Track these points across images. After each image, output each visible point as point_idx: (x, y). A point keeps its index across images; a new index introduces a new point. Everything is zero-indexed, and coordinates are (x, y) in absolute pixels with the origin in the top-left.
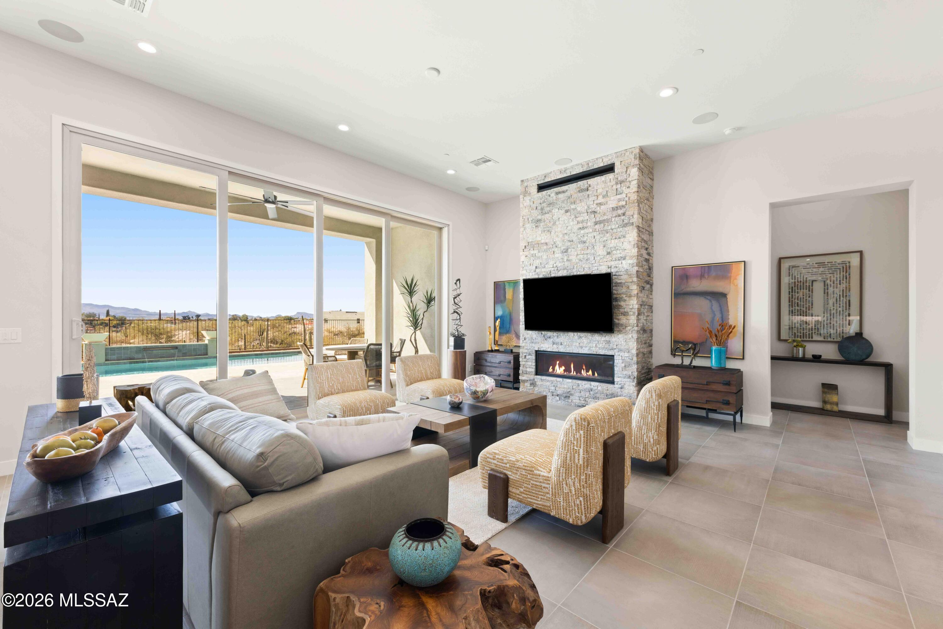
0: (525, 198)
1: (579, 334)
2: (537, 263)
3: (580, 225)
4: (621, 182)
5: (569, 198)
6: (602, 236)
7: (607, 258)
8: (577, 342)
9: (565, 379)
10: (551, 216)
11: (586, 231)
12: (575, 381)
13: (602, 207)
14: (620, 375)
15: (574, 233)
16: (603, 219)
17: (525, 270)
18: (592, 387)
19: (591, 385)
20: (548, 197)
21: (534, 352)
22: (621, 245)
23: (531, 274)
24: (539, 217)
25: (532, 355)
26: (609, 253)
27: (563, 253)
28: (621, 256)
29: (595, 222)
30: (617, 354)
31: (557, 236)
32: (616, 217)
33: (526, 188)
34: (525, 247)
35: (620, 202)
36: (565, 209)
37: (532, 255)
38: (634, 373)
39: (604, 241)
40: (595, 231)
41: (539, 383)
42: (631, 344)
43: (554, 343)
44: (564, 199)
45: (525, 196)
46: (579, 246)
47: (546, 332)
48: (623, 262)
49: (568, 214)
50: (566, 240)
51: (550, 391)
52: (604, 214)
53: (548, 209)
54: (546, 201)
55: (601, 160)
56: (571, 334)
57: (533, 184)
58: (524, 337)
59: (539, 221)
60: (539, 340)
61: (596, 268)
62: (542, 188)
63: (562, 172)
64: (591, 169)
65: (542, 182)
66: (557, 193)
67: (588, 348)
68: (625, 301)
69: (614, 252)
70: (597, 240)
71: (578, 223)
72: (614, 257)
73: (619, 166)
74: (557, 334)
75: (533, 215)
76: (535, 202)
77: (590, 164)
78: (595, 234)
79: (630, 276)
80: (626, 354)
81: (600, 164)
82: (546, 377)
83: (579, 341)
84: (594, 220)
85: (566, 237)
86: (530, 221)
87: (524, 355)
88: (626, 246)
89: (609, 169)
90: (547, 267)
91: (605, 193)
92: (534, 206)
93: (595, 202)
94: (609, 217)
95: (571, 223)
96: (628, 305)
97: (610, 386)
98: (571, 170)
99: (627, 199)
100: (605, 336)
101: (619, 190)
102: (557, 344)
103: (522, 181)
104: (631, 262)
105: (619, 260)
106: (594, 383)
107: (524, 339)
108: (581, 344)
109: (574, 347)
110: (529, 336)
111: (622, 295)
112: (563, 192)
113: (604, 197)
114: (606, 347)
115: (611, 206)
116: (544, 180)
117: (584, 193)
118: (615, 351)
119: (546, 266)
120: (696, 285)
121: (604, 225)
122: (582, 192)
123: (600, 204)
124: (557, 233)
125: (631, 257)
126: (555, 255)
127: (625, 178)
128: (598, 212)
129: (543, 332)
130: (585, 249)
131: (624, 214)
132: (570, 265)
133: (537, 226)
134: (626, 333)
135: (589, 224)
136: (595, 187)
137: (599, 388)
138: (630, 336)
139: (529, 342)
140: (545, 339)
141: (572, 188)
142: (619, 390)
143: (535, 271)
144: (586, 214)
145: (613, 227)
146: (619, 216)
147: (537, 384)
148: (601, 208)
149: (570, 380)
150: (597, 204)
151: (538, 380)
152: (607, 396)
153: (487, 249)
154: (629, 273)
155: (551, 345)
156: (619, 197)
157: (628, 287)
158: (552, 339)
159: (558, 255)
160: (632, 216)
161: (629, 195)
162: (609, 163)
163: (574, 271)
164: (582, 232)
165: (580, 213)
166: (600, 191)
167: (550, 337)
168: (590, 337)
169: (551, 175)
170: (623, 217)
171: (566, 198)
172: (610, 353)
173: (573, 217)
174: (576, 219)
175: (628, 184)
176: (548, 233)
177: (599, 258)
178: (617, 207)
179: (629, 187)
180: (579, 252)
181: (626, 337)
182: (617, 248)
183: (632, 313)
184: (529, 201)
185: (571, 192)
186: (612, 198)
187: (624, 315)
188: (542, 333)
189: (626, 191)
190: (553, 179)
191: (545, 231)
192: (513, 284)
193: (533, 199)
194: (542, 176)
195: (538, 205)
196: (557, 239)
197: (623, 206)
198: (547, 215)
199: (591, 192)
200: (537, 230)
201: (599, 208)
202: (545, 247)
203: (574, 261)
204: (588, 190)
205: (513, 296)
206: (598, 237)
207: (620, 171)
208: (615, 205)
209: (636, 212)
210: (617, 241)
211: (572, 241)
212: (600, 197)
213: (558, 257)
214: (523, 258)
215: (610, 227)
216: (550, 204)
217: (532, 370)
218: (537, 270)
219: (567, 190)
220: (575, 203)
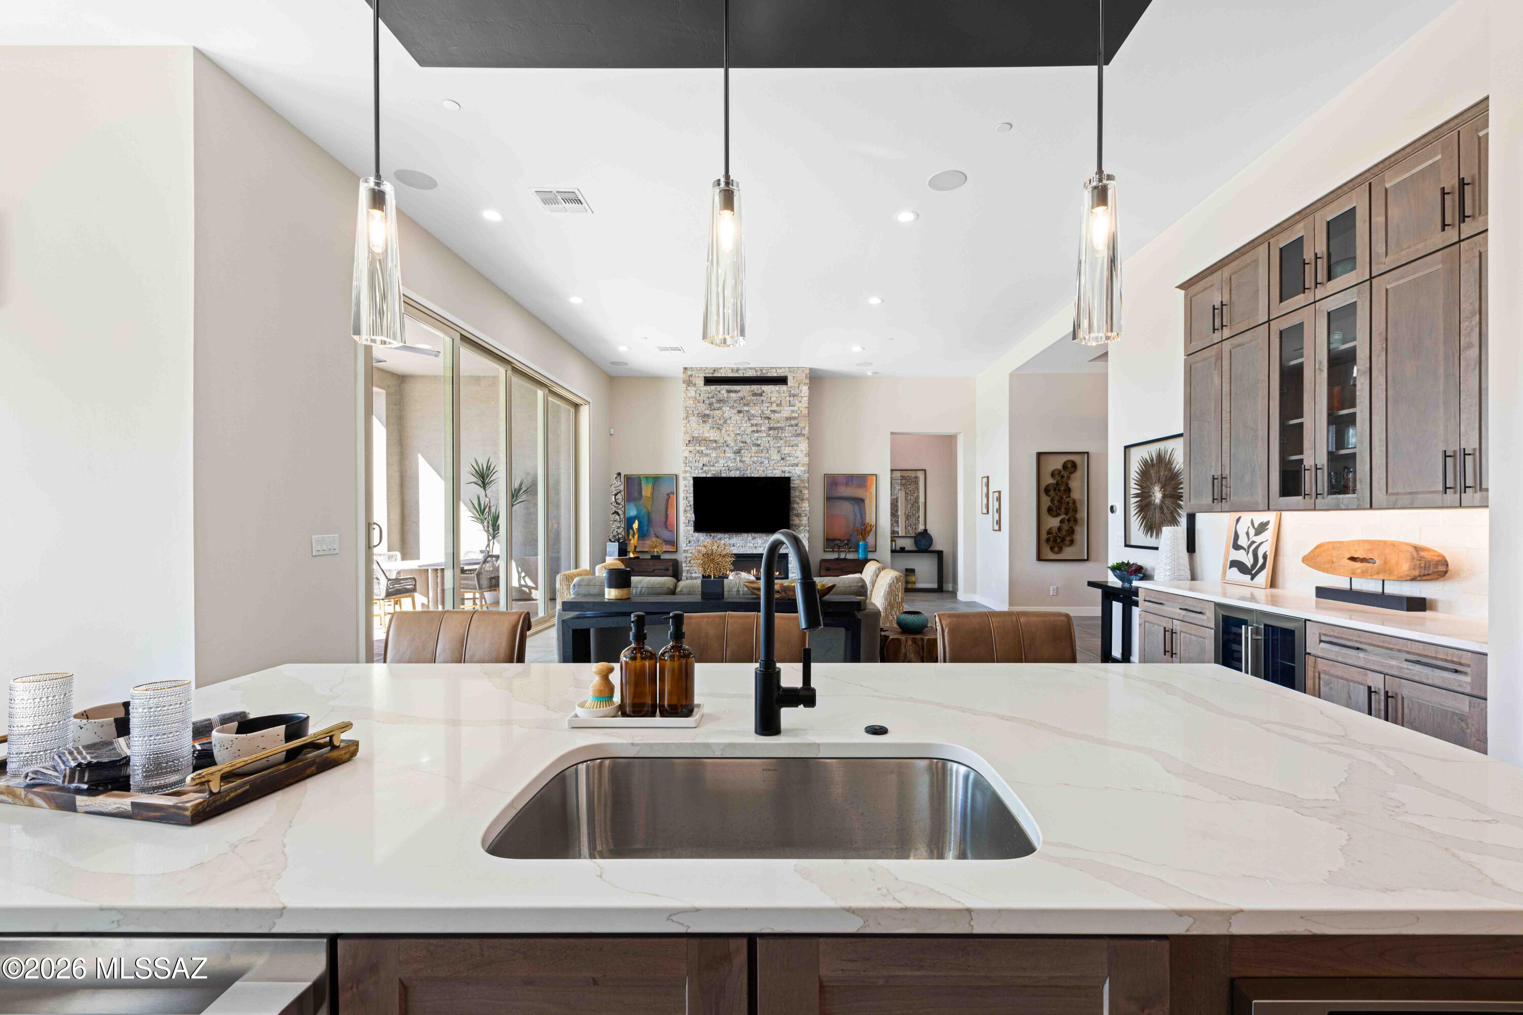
0: (689, 388)
1: (753, 535)
2: (705, 460)
3: (754, 428)
4: (794, 396)
5: (742, 399)
6: (776, 441)
7: (781, 463)
8: (751, 543)
10: (721, 413)
11: (760, 434)
13: (777, 415)
15: (747, 434)
16: (777, 426)
17: (689, 466)
20: (718, 393)
21: (700, 555)
22: (794, 452)
23: (697, 471)
24: (707, 412)
26: (783, 459)
27: (735, 453)
28: (795, 463)
29: (769, 428)
31: (729, 435)
32: (789, 426)
33: (691, 378)
34: (689, 442)
35: (793, 414)
36: (738, 409)
37: (699, 451)
39: (778, 447)
40: (769, 435)
44: (737, 398)
45: (689, 386)
46: (753, 448)
47: (716, 534)
48: (796, 468)
49: (741, 415)
50: (739, 441)
52: (778, 422)
53: (718, 405)
54: (715, 396)
55: (775, 370)
56: (745, 535)
57: (699, 375)
58: (688, 540)
59: (708, 416)
61: (771, 471)
62: (709, 381)
63: (734, 370)
64: (765, 376)
65: (710, 375)
66: (729, 392)
68: (799, 503)
69: (788, 458)
70: (771, 445)
71: (752, 425)
72: (788, 463)
73: (792, 381)
74: (729, 535)
75: (700, 409)
76: (702, 395)
77: (764, 371)
78: (769, 439)
79: (802, 481)
81: (774, 374)
83: (753, 542)
84: (768, 425)
85: (739, 438)
86: (696, 415)
87: (687, 562)
88: (799, 454)
89: (782, 381)
91: (779, 402)
92: (701, 398)
93: (769, 409)
94: (783, 425)
95: (745, 425)
96: (801, 507)
98: (745, 372)
99: (799, 412)
101: (792, 402)
103: (685, 369)
104: (803, 468)
105: (792, 466)
107: (688, 543)
108: (756, 545)
109: (747, 548)
110: (694, 538)
111: (795, 499)
112: (736, 392)
113: (778, 405)
115: (785, 415)
116: (713, 373)
117: (758, 398)
119: (716, 465)
120: (844, 491)
121: (778, 432)
122: (756, 396)
123: (774, 412)
124: (728, 432)
125: (803, 465)
126: (727, 455)
127: (798, 392)
128: (772, 419)
129: (713, 534)
130: (760, 452)
131: (796, 425)
132: (743, 466)
133: (704, 421)
135: (763, 428)
136: (770, 394)
138: (803, 535)
139: (694, 545)
141: (745, 389)
143: (702, 469)
144: (760, 418)
145: (787, 435)
146: (792, 426)
148: (775, 416)
150: (771, 411)
153: (611, 433)
154: (802, 479)
156: (792, 408)
157: (801, 491)
158: (722, 541)
159: (730, 455)
160: (804, 428)
161: (801, 409)
162: (782, 375)
163: (747, 472)
164: (756, 435)
165: (753, 416)
166: (773, 399)
167: (720, 539)
168: (765, 538)
169: (721, 371)
170: (796, 428)
171: (740, 399)
173: (746, 418)
174: (750, 421)
175: (800, 399)
176: (718, 430)
177: (773, 462)
178: (790, 418)
179: (800, 402)
180: (753, 455)
182: (790, 455)
183: (804, 515)
184: (694, 393)
185: (745, 394)
186: (786, 408)
187: (797, 516)
188: (711, 536)
189: (798, 405)
190: (723, 375)
191: (714, 428)
192: (652, 479)
193: (699, 392)
194: (711, 368)
195: (705, 399)
196: (728, 438)
197: (795, 418)
198: (717, 411)
199: (765, 399)
200: (704, 425)
201: (773, 415)
202: (714, 445)
203: (747, 462)
204: (761, 395)
205: (653, 493)
206: (772, 443)
207: (792, 385)
208: (788, 416)
209: (807, 425)
210: (790, 448)
211: (746, 443)
212: (774, 405)
213: (729, 457)
214: (686, 454)
215: (783, 435)
216: (720, 401)
217: (697, 575)
218: (705, 468)
219: (739, 391)
220: (748, 405)
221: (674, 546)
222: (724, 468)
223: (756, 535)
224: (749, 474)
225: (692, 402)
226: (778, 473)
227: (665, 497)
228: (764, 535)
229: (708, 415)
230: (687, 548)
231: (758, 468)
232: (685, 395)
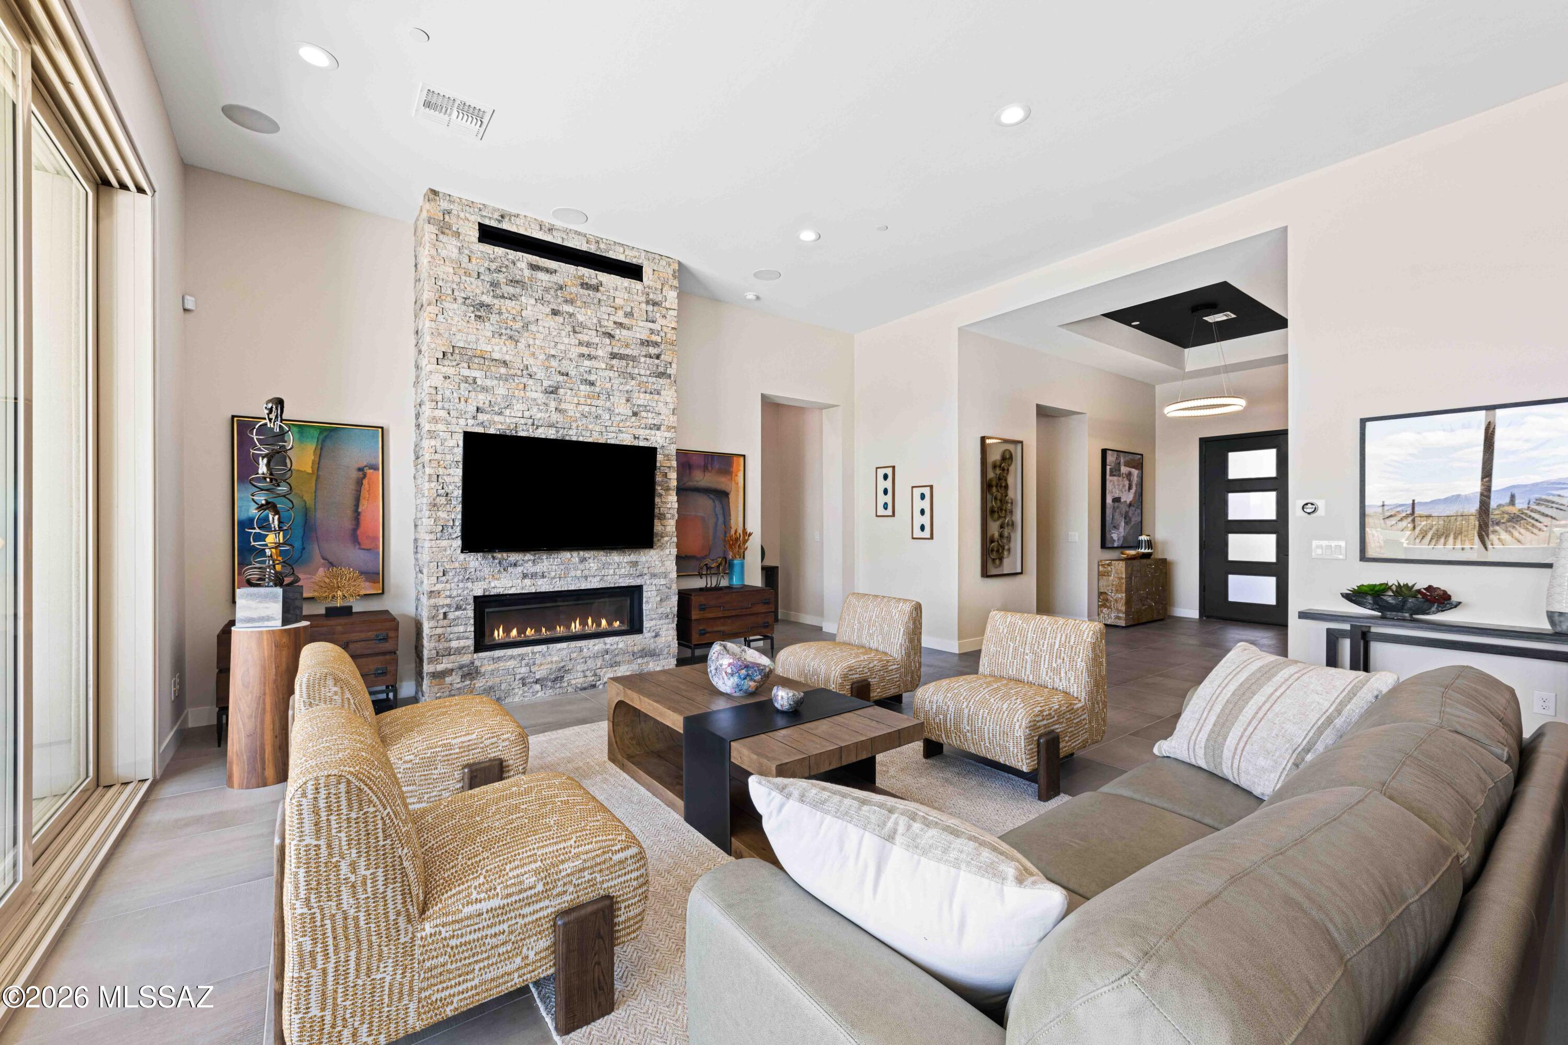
0: (441, 237)
1: (581, 553)
2: (481, 399)
3: (585, 350)
4: (655, 304)
5: (561, 288)
6: (624, 381)
7: (632, 420)
8: (578, 569)
9: (551, 646)
10: (518, 308)
11: (594, 363)
12: (573, 644)
13: (624, 332)
14: (654, 616)
15: (570, 359)
16: (626, 352)
17: (443, 408)
18: (608, 646)
19: (605, 644)
20: (511, 265)
21: (472, 601)
22: (654, 404)
23: (462, 422)
24: (487, 299)
25: (465, 609)
26: (635, 414)
27: (547, 393)
28: (655, 422)
29: (611, 354)
30: (648, 582)
31: (533, 354)
32: (646, 356)
33: (447, 217)
34: (444, 355)
35: (653, 336)
36: (551, 306)
37: (466, 380)
38: (673, 609)
39: (627, 392)
40: (611, 368)
41: (487, 668)
42: (668, 563)
43: (525, 576)
44: (550, 285)
45: (443, 233)
46: (582, 387)
47: (505, 555)
48: (660, 432)
49: (559, 319)
50: (553, 370)
51: (518, 677)
52: (627, 346)
53: (511, 290)
54: (504, 270)
55: (621, 250)
56: (565, 555)
57: (467, 215)
58: (441, 569)
60: (487, 572)
62: (489, 235)
63: (543, 228)
64: (604, 254)
65: (494, 224)
66: (534, 267)
67: (598, 578)
68: (661, 495)
69: (644, 414)
70: (615, 387)
71: (580, 344)
72: (643, 422)
73: (651, 276)
74: (534, 555)
75: (468, 289)
76: (473, 260)
77: (602, 246)
78: (611, 374)
79: (668, 456)
80: (663, 581)
81: (619, 255)
82: (505, 651)
83: (581, 567)
84: (609, 349)
85: (554, 363)
86: (460, 300)
87: (442, 611)
88: (661, 407)
89: (633, 271)
90: (508, 414)
91: (628, 309)
92: (472, 267)
93: (612, 318)
94: (635, 353)
95: (566, 340)
96: (665, 503)
97: (637, 638)
98: (565, 236)
99: (663, 335)
100: (629, 555)
101: (650, 313)
102: (534, 576)
103: (435, 193)
104: (668, 434)
105: (651, 429)
106: (611, 638)
107: (441, 574)
108: (586, 572)
109: (569, 579)
110: (456, 565)
111: (658, 488)
112: (547, 271)
113: (626, 315)
114: (631, 572)
115: (638, 336)
117: (591, 292)
118: (645, 577)
119: (507, 412)
120: (702, 479)
121: (628, 364)
122: (587, 289)
123: (620, 325)
124: (532, 349)
125: (669, 428)
126: (528, 394)
127: (660, 299)
128: (617, 338)
129: (498, 555)
130: (593, 396)
131: (657, 357)
132: (562, 420)
133: (480, 317)
134: (662, 548)
136: (611, 291)
137: (621, 645)
138: (667, 551)
139: (456, 580)
140: (504, 570)
141: (566, 271)
142: (652, 640)
143: (474, 418)
144: (594, 333)
145: (642, 372)
146: (651, 357)
147: (483, 670)
148: (622, 333)
149: (564, 645)
150: (615, 323)
151: (486, 662)
152: (633, 655)
153: (188, 306)
154: (666, 452)
155: (519, 581)
156: (651, 325)
157: (665, 475)
158: (520, 569)
159: (535, 394)
161: (665, 329)
162: (634, 261)
164: (587, 363)
165: (582, 325)
166: (619, 302)
167: (515, 565)
169: (518, 221)
170: (657, 361)
171: (555, 287)
172: (638, 582)
173: (569, 328)
174: (576, 335)
175: (664, 311)
176: (510, 341)
177: (618, 418)
178: (647, 341)
179: (664, 317)
180: (582, 400)
181: (662, 553)
182: (648, 408)
183: (670, 516)
184: (456, 251)
185: (566, 280)
186: (641, 324)
187: (659, 519)
188: (494, 558)
189: (661, 321)
190: (522, 231)
191: (501, 335)
192: (316, 433)
193: (467, 252)
194: (495, 210)
195: (482, 270)
196: (531, 361)
197: (656, 344)
198: (507, 301)
199: (604, 298)
200: (480, 325)
201: (618, 332)
202: (503, 370)
203: (571, 413)
204: (598, 290)
205: (318, 465)
206: (616, 382)
207: (651, 284)
208: (644, 337)
209: (675, 360)
210: (648, 396)
211: (567, 375)
212: (620, 313)
213: (535, 400)
214: (437, 380)
215: (636, 371)
216: (514, 282)
217: (462, 643)
218: (481, 417)
219: (556, 271)
220: (571, 302)
221: (375, 581)
222: (523, 421)
223: (587, 554)
224: (573, 435)
225: (451, 270)
226: (626, 439)
227: (355, 475)
228: (602, 553)
229: (488, 306)
230: (439, 587)
231: (590, 427)
232: (434, 252)
